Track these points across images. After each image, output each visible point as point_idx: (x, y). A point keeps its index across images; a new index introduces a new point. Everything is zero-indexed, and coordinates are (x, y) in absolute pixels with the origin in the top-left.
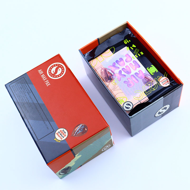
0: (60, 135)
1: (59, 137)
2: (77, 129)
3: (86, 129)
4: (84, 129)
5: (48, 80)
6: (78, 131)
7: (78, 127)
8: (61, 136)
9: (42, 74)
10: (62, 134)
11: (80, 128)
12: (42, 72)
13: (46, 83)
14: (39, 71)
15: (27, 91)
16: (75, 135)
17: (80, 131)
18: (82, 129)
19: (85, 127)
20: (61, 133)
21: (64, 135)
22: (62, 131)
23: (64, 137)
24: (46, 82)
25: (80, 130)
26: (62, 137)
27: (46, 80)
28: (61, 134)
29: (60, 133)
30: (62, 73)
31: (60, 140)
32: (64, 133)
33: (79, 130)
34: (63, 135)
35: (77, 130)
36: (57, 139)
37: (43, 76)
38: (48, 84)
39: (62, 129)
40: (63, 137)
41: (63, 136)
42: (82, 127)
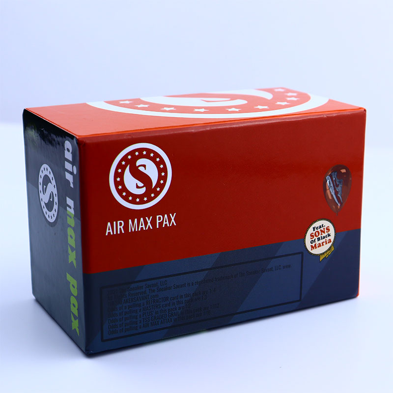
0: (321, 241)
1: (323, 245)
2: (331, 191)
3: (343, 171)
4: (340, 175)
5: (158, 217)
6: (336, 193)
7: (328, 188)
8: (324, 240)
9: (126, 227)
10: (320, 236)
11: (332, 185)
12: (119, 222)
13: (164, 223)
14: (111, 231)
15: (154, 291)
16: (341, 204)
17: (339, 189)
18: (337, 180)
19: (337, 169)
20: (316, 238)
21: (326, 231)
22: (314, 232)
23: (329, 233)
24: (161, 224)
25: (337, 186)
26: (328, 239)
27: (153, 222)
28: (319, 239)
29: (316, 240)
31: (330, 247)
32: (322, 229)
33: (335, 189)
34: (324, 235)
35: (333, 194)
36: (323, 253)
37: (134, 226)
38: (167, 220)
39: (310, 231)
40: (329, 235)
41: (326, 234)
42: (333, 177)
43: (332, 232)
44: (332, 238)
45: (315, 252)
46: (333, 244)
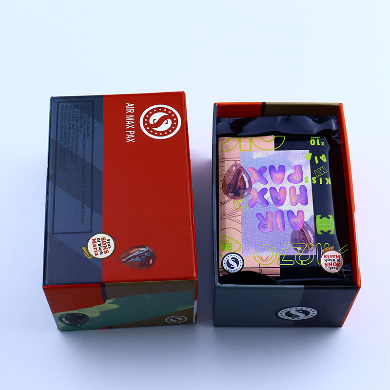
0: (98, 247)
1: (94, 249)
2: (136, 252)
3: (151, 262)
4: (148, 259)
5: (134, 131)
6: (134, 257)
7: (139, 249)
8: (98, 249)
9: (130, 114)
10: (102, 245)
11: (141, 253)
12: (133, 110)
13: (129, 135)
14: (129, 106)
15: (84, 130)
16: (125, 262)
17: (137, 259)
18: (144, 257)
19: (152, 256)
20: (101, 243)
21: (105, 250)
22: (106, 240)
23: (103, 253)
24: (129, 133)
25: (140, 257)
26: (99, 253)
27: (131, 129)
28: (100, 245)
29: (99, 243)
30: (168, 132)
31: (91, 255)
33: (137, 255)
34: (102, 248)
35: (134, 254)
36: (87, 250)
37: (130, 118)
38: (130, 137)
39: (107, 237)
40: (101, 253)
41: (103, 251)
42: (147, 253)
43: (104, 256)
44: (99, 256)
45: (90, 243)
46: (94, 258)
